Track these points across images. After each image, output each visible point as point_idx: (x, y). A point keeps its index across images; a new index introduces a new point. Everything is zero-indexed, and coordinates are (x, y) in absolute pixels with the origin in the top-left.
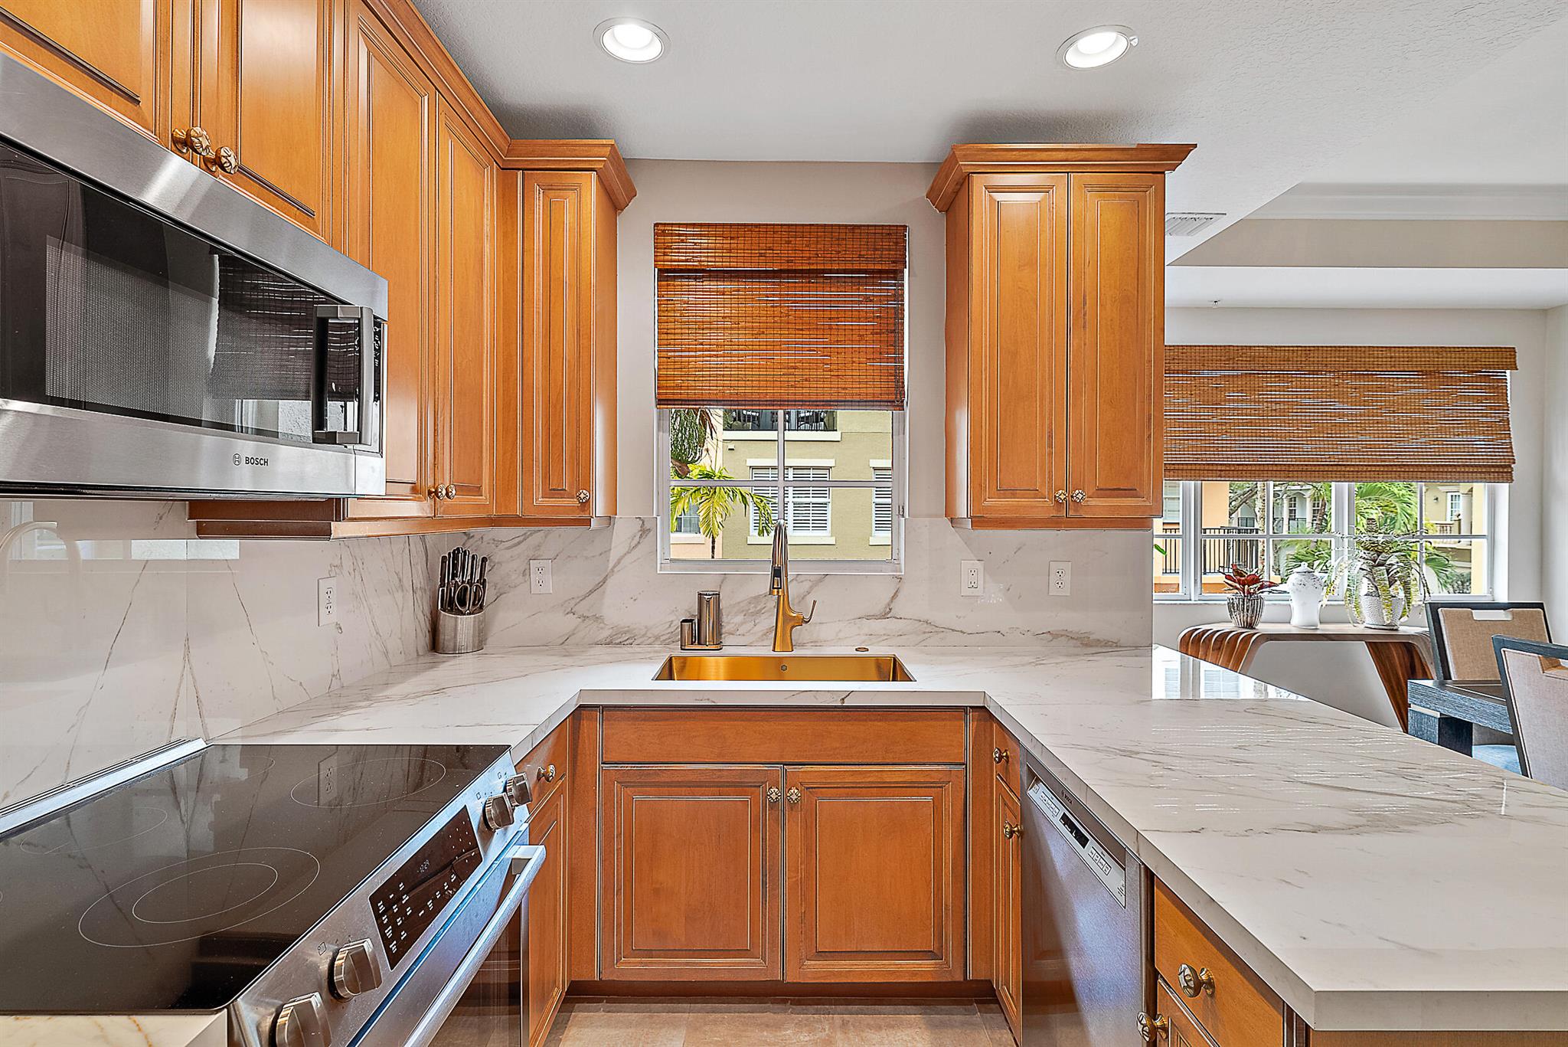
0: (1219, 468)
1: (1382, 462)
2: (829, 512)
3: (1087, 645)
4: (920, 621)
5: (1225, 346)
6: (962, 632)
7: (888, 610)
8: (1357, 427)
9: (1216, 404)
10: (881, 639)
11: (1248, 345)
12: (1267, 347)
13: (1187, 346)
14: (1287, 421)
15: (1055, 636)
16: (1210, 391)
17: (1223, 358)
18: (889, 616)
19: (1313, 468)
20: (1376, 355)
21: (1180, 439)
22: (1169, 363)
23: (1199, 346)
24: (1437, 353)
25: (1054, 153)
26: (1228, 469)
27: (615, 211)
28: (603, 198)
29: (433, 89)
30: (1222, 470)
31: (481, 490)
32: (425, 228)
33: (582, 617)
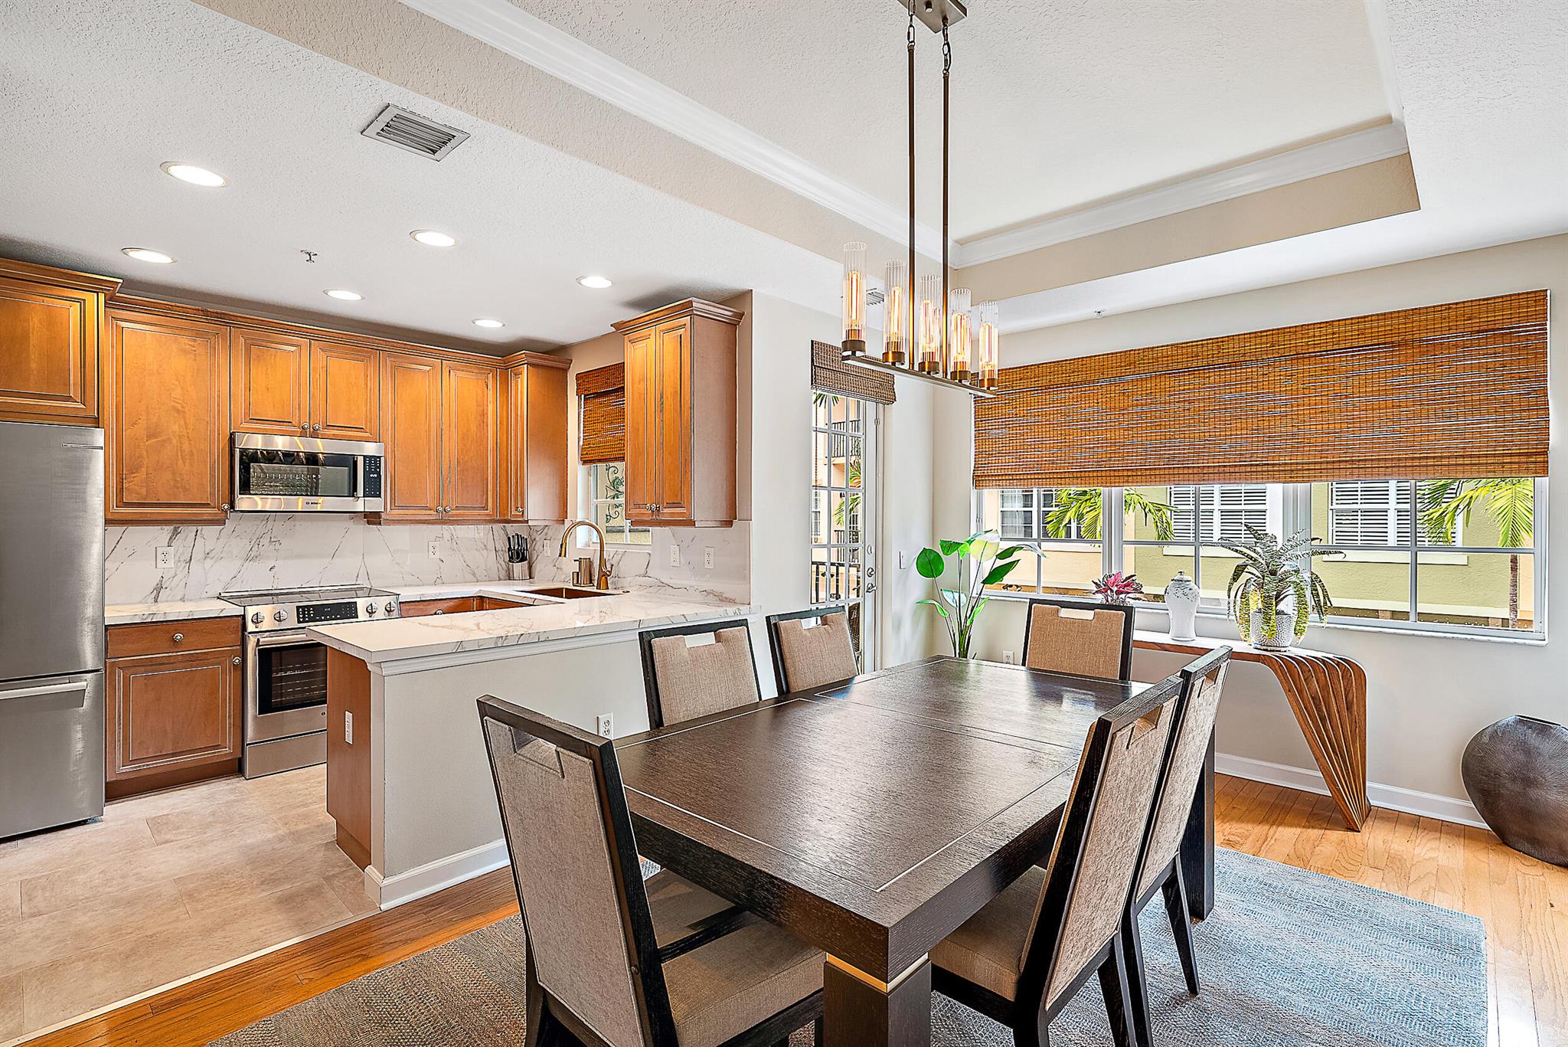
3: (721, 600)
4: (657, 580)
5: (1125, 352)
6: (672, 587)
7: (647, 572)
9: (1123, 410)
10: (642, 588)
11: (1150, 346)
12: (1173, 345)
13: (1087, 357)
15: (709, 593)
16: (1116, 398)
17: (1123, 364)
18: (647, 575)
20: (1311, 334)
23: (1099, 356)
24: (1406, 317)
27: (565, 371)
28: (540, 371)
29: (440, 361)
30: (1130, 476)
31: (485, 508)
32: (433, 413)
33: (558, 568)
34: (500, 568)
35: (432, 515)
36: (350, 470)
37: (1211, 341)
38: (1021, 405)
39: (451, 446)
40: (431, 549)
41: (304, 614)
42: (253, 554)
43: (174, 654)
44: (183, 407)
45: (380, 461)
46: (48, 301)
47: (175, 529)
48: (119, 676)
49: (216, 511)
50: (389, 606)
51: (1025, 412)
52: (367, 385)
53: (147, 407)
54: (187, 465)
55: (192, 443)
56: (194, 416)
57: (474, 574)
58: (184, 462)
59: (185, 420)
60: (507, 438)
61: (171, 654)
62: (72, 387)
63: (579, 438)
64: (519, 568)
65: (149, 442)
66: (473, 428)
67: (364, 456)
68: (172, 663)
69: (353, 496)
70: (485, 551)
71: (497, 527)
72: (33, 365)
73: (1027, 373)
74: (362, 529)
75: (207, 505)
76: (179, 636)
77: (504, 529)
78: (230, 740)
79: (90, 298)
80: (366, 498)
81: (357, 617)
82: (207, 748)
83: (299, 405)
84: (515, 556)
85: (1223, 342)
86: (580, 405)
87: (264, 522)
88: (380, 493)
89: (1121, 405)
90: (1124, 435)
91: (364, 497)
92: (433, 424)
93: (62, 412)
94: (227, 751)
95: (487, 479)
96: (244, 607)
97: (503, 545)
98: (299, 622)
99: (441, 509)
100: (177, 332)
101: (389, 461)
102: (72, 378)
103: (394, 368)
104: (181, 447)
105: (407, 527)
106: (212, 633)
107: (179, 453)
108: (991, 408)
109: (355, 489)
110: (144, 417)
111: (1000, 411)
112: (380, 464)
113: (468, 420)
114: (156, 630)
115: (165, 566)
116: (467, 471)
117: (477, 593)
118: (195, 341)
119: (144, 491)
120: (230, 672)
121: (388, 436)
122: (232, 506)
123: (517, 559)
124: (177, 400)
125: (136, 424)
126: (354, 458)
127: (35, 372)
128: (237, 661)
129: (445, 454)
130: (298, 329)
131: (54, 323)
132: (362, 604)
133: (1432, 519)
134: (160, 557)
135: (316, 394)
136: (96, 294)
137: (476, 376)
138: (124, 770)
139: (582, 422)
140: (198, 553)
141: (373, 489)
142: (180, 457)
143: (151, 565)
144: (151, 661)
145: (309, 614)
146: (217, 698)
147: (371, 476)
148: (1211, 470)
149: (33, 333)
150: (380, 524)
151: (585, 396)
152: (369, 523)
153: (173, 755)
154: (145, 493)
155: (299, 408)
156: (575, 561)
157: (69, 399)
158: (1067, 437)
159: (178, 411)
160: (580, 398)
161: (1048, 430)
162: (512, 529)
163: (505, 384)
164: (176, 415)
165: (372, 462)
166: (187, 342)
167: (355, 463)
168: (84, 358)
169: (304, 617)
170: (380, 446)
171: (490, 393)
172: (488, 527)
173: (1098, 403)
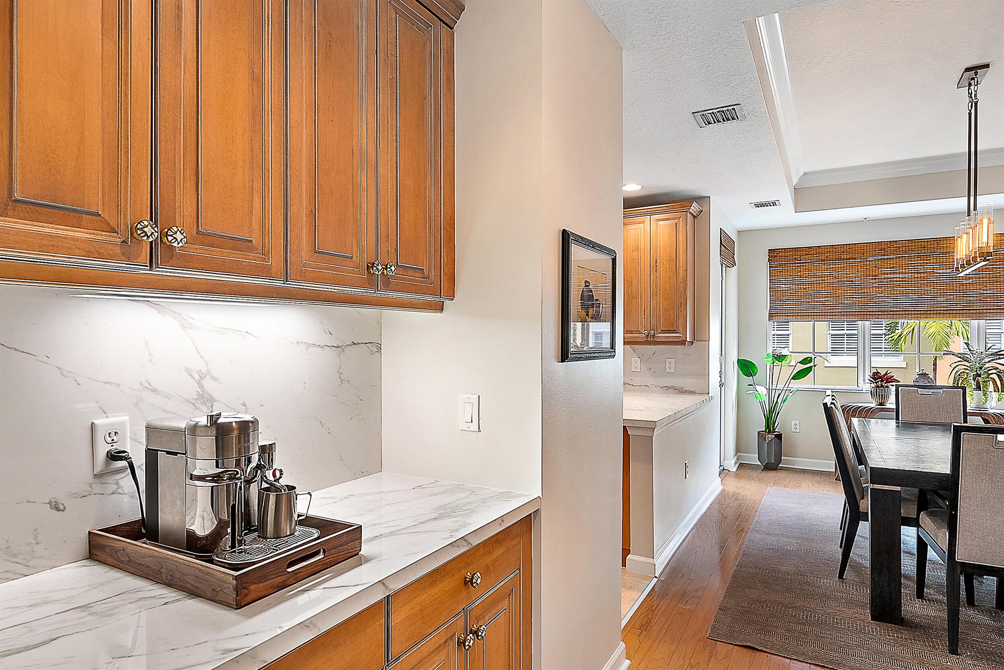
0: (877, 313)
1: (997, 307)
2: (791, 341)
5: (878, 242)
6: (632, 385)
8: (980, 285)
9: (875, 276)
11: (895, 240)
12: (908, 240)
13: (852, 244)
14: (926, 284)
15: (669, 388)
16: (871, 269)
17: (876, 249)
19: (945, 312)
21: (850, 298)
22: (841, 255)
23: (860, 243)
26: (883, 313)
30: (880, 315)
37: (933, 240)
38: (804, 270)
51: (807, 275)
73: (811, 251)
85: (940, 240)
89: (874, 273)
90: (876, 291)
108: (782, 271)
111: (789, 273)
133: (893, 339)
148: (932, 312)
158: (837, 291)
161: (823, 286)
173: (858, 271)
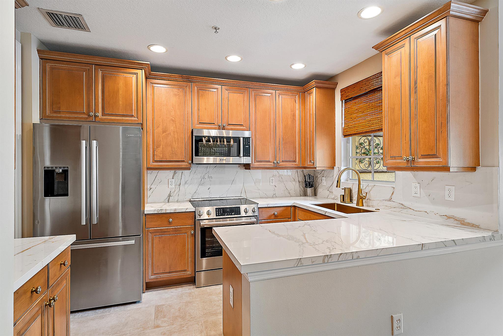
3: (463, 224)
4: (400, 204)
6: (413, 210)
7: (391, 198)
10: (389, 208)
15: (449, 217)
18: (391, 200)
25: (401, 33)
27: (334, 89)
28: (322, 90)
29: (275, 91)
31: (295, 161)
32: (272, 116)
33: (330, 192)
34: (301, 190)
35: (271, 165)
36: (237, 144)
39: (280, 131)
40: (271, 181)
41: (218, 212)
42: (202, 182)
43: (169, 228)
44: (175, 119)
45: (250, 140)
46: (126, 75)
47: (175, 172)
48: (150, 236)
49: (187, 164)
50: (254, 209)
52: (244, 104)
53: (162, 120)
54: (176, 144)
55: (178, 134)
56: (179, 123)
57: (289, 193)
58: (175, 143)
59: (176, 124)
60: (305, 126)
61: (168, 228)
62: (133, 111)
63: (342, 124)
64: (309, 190)
65: (163, 134)
66: (290, 123)
67: (243, 137)
68: (169, 232)
69: (239, 156)
70: (294, 182)
71: (299, 170)
72: (121, 103)
74: (243, 171)
75: (183, 161)
76: (171, 220)
77: (303, 171)
78: (190, 268)
79: (139, 72)
80: (244, 157)
81: (240, 214)
82: (182, 271)
83: (218, 115)
84: (308, 185)
86: (342, 106)
87: (206, 169)
88: (250, 155)
91: (243, 156)
92: (272, 121)
93: (130, 122)
94: (189, 273)
95: (296, 147)
96: (195, 207)
97: (301, 179)
98: (216, 216)
99: (275, 162)
100: (173, 86)
101: (253, 140)
102: (133, 107)
103: (256, 96)
104: (174, 136)
105: (260, 171)
106: (183, 219)
107: (174, 139)
109: (239, 153)
110: (161, 124)
112: (250, 141)
113: (287, 119)
114: (163, 217)
115: (171, 187)
116: (287, 143)
117: (293, 204)
118: (179, 90)
119: (161, 156)
120: (190, 237)
121: (253, 128)
122: (192, 162)
123: (309, 186)
124: (173, 116)
125: (159, 127)
126: (239, 139)
127: (121, 106)
128: (192, 232)
129: (278, 136)
130: (217, 81)
131: (127, 85)
132: (243, 208)
134: (170, 183)
135: (224, 110)
136: (141, 70)
137: (291, 97)
138: (151, 277)
139: (344, 115)
140: (183, 182)
141: (247, 153)
142: (174, 141)
143: (167, 186)
144: (161, 231)
145: (221, 212)
146: (185, 249)
147: (246, 147)
149: (120, 89)
150: (250, 169)
151: (345, 100)
152: (246, 169)
153: (169, 273)
154: (162, 157)
155: (218, 117)
156: (342, 189)
157: (132, 116)
159: (173, 121)
160: (342, 102)
162: (306, 171)
163: (304, 100)
164: (172, 122)
165: (247, 140)
166: (176, 91)
167: (240, 141)
168: (138, 98)
169: (218, 214)
170: (250, 133)
171: (297, 105)
172: (295, 171)
